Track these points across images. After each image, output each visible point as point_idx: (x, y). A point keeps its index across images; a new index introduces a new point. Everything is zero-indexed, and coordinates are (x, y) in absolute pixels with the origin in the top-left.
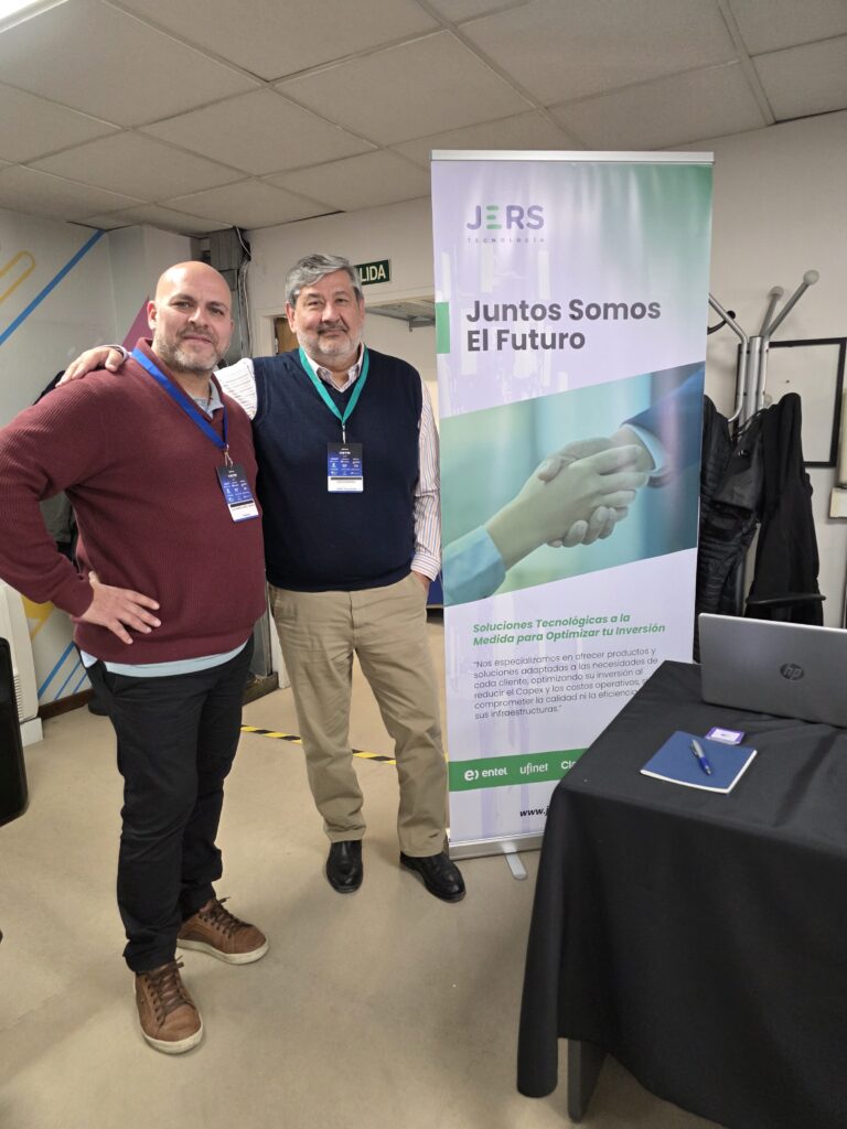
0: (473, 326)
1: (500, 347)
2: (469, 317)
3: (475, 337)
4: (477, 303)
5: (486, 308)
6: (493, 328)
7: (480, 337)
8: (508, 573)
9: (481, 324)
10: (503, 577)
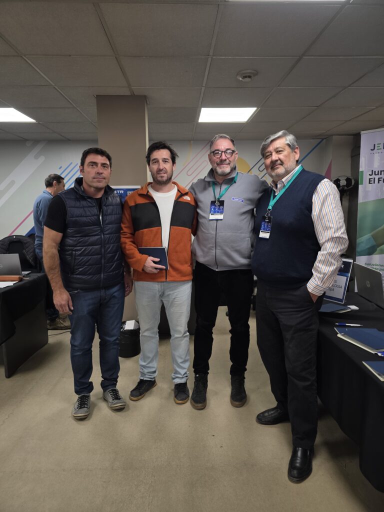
0: (371, 177)
1: (379, 183)
2: (370, 175)
3: (371, 180)
4: (372, 171)
5: (375, 172)
6: (377, 177)
7: (373, 180)
8: (378, 249)
9: (373, 176)
10: (376, 250)
